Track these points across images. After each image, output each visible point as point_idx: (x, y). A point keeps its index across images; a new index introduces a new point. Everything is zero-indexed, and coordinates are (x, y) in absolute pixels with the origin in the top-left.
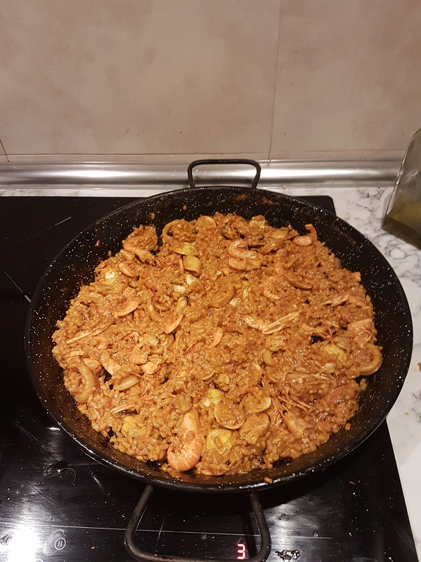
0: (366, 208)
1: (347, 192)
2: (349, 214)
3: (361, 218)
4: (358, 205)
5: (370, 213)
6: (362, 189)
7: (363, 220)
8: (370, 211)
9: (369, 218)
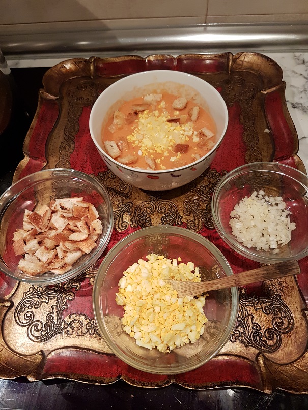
5: (305, 79)
6: (297, 54)
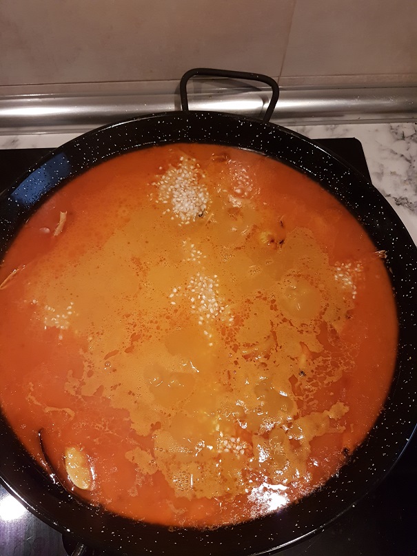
0: (402, 156)
1: (377, 130)
2: (382, 165)
3: (397, 173)
4: (392, 152)
5: (408, 163)
6: (394, 125)
7: (400, 176)
8: (408, 160)
9: (407, 172)
